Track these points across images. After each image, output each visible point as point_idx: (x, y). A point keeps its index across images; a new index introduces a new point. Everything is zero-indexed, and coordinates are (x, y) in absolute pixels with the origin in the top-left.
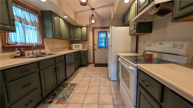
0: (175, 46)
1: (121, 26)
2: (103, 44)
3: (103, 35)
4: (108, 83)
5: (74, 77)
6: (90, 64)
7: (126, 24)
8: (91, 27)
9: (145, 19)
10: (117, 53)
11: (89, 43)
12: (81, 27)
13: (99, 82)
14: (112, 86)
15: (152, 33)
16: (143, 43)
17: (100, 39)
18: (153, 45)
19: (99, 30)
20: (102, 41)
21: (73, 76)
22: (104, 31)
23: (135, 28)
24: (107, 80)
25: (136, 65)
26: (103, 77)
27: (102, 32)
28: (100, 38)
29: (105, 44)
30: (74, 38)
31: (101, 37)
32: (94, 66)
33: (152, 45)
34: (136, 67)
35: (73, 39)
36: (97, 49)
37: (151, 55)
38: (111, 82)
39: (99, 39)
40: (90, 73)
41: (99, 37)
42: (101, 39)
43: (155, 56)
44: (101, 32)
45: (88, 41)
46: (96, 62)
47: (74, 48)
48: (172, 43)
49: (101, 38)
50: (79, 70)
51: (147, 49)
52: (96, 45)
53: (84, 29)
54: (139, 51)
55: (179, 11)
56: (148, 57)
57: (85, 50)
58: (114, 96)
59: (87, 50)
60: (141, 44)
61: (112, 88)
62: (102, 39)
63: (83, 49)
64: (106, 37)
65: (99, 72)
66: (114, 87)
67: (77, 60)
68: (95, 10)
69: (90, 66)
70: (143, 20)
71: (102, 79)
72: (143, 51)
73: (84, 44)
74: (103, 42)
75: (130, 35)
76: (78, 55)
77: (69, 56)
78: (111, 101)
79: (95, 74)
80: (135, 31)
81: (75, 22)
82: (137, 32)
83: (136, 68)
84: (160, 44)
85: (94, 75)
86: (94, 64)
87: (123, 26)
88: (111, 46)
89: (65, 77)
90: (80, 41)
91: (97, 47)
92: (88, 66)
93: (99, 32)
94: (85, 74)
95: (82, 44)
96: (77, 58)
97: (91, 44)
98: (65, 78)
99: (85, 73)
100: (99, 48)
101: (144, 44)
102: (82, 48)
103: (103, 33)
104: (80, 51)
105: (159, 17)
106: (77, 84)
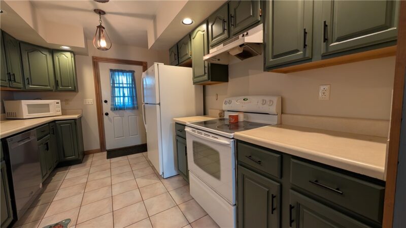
0: (264, 102)
1: (171, 64)
2: (126, 99)
3: (123, 79)
4: (160, 186)
5: (48, 203)
6: (91, 155)
7: (185, 62)
8: (87, 55)
9: (219, 60)
10: (174, 119)
11: (83, 98)
12: (54, 51)
13: (137, 192)
14: (170, 189)
15: (230, 82)
16: (215, 98)
17: (117, 87)
18: (234, 101)
19: (114, 66)
20: (124, 94)
21: (40, 203)
22: (128, 69)
23: (206, 72)
24: (154, 181)
25: (232, 135)
26: (143, 177)
27: (123, 71)
28: (116, 85)
29: (133, 100)
30: (27, 80)
31: (121, 82)
32: (108, 158)
33: (232, 101)
34: (233, 138)
35: (21, 85)
36: (111, 113)
37: (236, 117)
38: (165, 182)
39: (113, 87)
40: (102, 176)
41: (114, 83)
42: (119, 87)
43: (241, 118)
44: (118, 71)
45: (80, 93)
46: (108, 147)
47: (26, 114)
48: (260, 98)
49: (121, 85)
50: (55, 178)
51: (225, 107)
52: (106, 102)
53: (66, 59)
54: (209, 111)
55: (273, 59)
56: (234, 120)
57: (75, 116)
58: (183, 207)
59: (80, 118)
60: (211, 99)
61: (173, 193)
62: (123, 87)
63: (63, 114)
64: (132, 84)
65: (128, 169)
66: (176, 189)
67: (47, 149)
68: (105, 16)
69: (94, 159)
70: (217, 60)
71: (142, 182)
72: (219, 112)
73: (65, 101)
74: (126, 95)
75: (194, 83)
76: (49, 135)
77: (19, 142)
78: (182, 219)
79: (119, 175)
80: (206, 77)
81: (34, 32)
82: (209, 79)
83: (232, 140)
84: (244, 100)
85: (116, 180)
86: (105, 153)
87: (176, 65)
88: (159, 104)
89: (9, 217)
90: (51, 91)
91: (111, 108)
92: (86, 160)
93: (113, 71)
94: (85, 185)
95: (59, 101)
96: (47, 144)
97: (91, 100)
98: (12, 218)
99: (84, 180)
100: (116, 109)
101: (217, 99)
102: (60, 113)
103: (125, 74)
104: (54, 121)
105: (238, 60)
106: (69, 220)
